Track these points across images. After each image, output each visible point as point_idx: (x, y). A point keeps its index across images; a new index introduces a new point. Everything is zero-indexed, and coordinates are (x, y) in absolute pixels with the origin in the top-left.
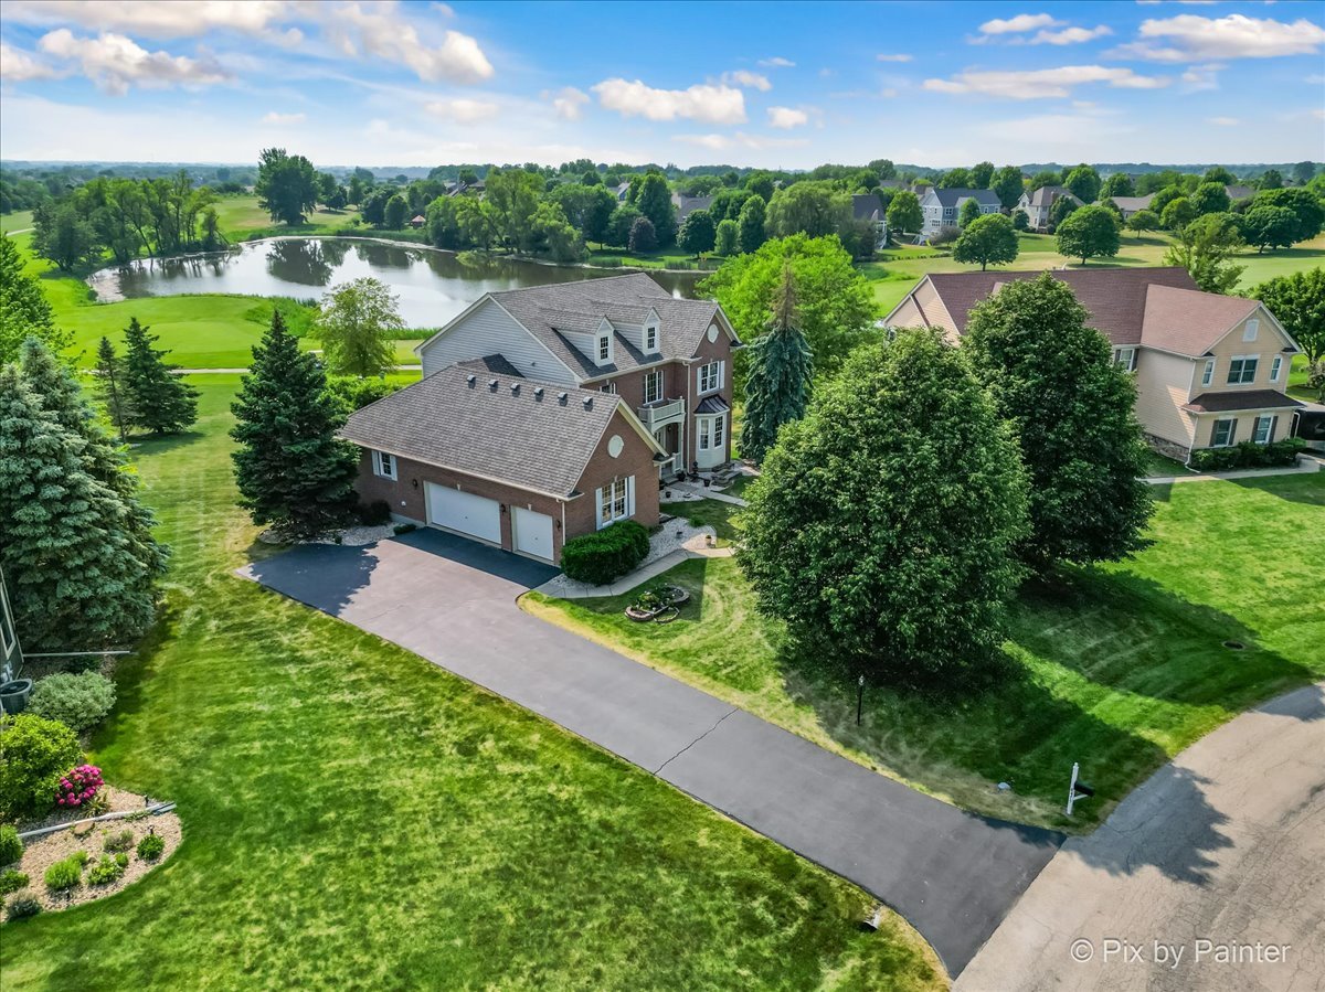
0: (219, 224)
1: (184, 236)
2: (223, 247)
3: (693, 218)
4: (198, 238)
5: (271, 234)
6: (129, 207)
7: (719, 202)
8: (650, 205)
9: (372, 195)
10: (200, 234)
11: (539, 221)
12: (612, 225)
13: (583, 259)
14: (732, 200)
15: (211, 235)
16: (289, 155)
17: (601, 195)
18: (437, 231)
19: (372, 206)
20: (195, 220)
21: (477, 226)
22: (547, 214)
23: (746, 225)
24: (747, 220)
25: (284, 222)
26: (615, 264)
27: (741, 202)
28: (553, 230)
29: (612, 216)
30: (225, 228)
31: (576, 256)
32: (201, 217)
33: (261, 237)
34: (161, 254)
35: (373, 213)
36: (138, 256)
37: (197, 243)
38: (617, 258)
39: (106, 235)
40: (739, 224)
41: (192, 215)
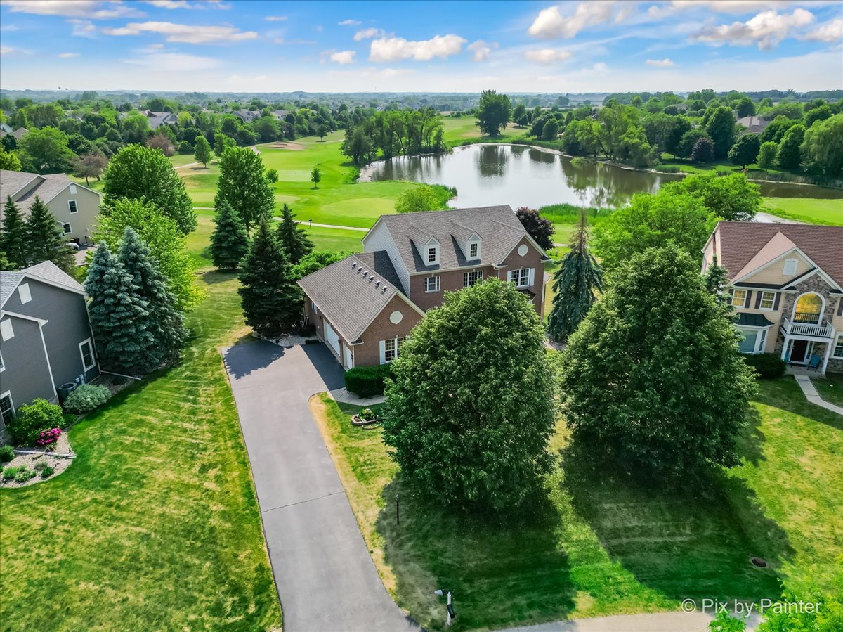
0: (444, 136)
1: (424, 143)
2: (443, 150)
3: (744, 139)
4: (432, 144)
5: (477, 141)
6: (396, 127)
7: (770, 128)
8: (715, 129)
9: (538, 118)
10: (432, 143)
11: (626, 139)
12: (682, 142)
13: (652, 167)
14: (781, 127)
15: (438, 143)
16: (498, 93)
17: (680, 121)
18: (566, 144)
19: (537, 125)
20: (431, 134)
21: (589, 141)
22: (634, 136)
23: (786, 146)
24: (787, 142)
25: (487, 134)
26: (674, 171)
27: (787, 128)
28: (635, 146)
29: (684, 136)
30: (446, 139)
31: (649, 163)
32: (434, 133)
33: (469, 144)
34: (409, 154)
35: (537, 130)
36: (398, 154)
37: (430, 147)
38: (677, 166)
39: (379, 142)
40: (780, 146)
41: (429, 131)
